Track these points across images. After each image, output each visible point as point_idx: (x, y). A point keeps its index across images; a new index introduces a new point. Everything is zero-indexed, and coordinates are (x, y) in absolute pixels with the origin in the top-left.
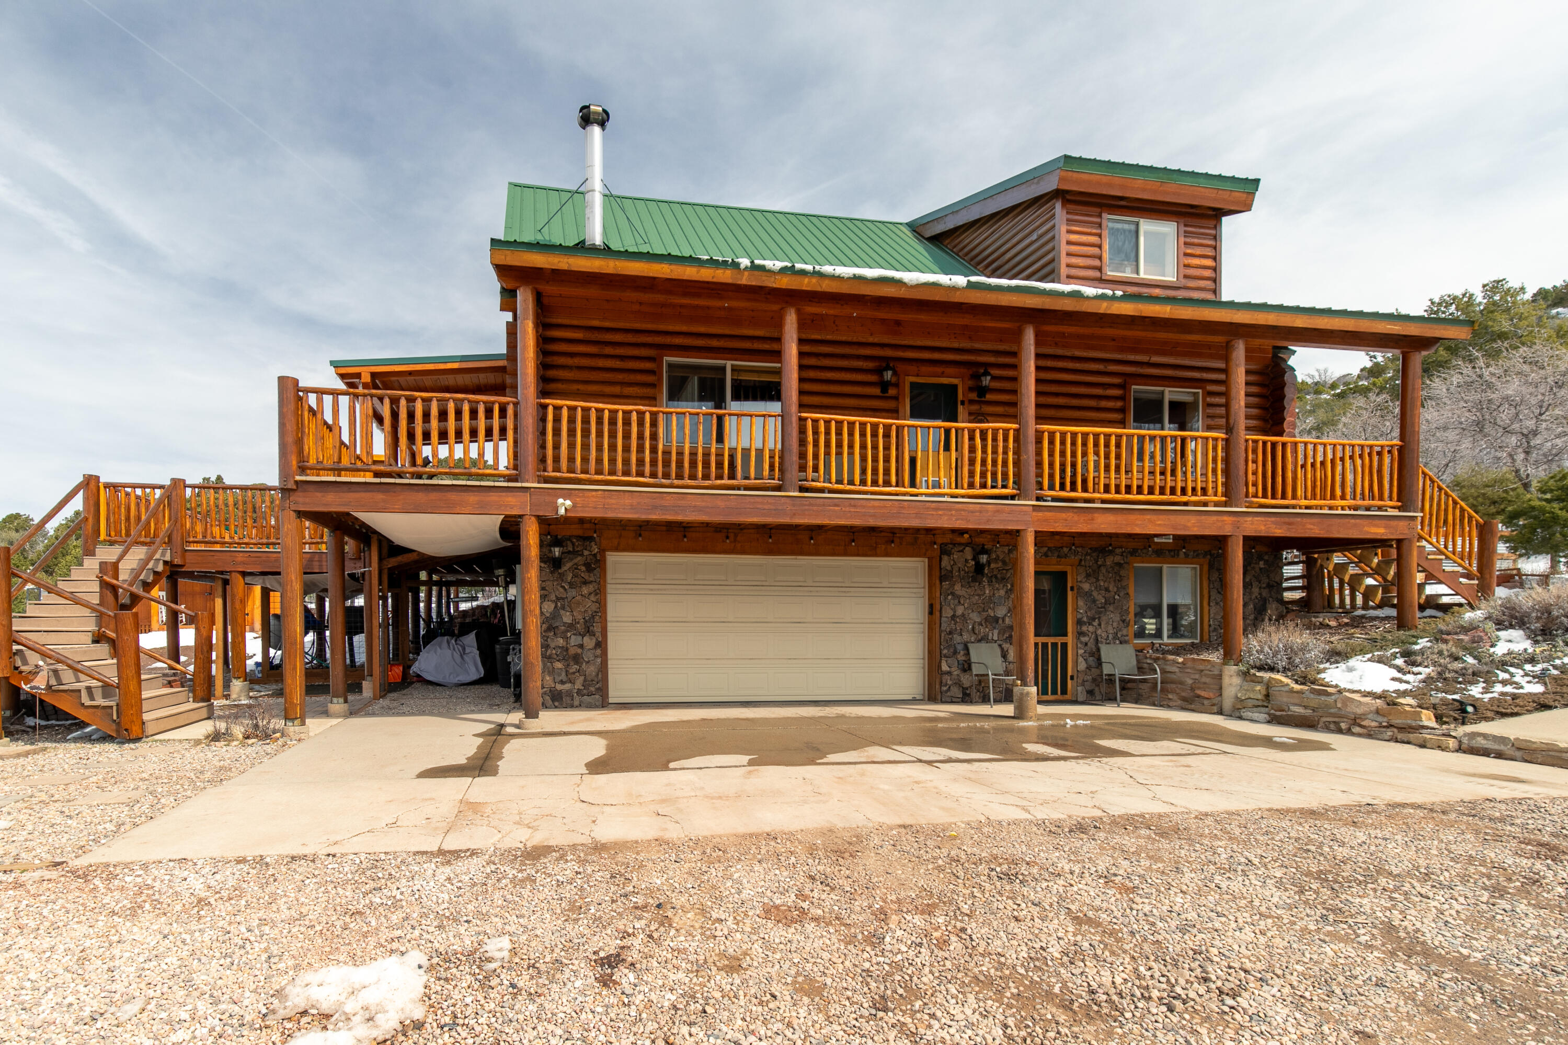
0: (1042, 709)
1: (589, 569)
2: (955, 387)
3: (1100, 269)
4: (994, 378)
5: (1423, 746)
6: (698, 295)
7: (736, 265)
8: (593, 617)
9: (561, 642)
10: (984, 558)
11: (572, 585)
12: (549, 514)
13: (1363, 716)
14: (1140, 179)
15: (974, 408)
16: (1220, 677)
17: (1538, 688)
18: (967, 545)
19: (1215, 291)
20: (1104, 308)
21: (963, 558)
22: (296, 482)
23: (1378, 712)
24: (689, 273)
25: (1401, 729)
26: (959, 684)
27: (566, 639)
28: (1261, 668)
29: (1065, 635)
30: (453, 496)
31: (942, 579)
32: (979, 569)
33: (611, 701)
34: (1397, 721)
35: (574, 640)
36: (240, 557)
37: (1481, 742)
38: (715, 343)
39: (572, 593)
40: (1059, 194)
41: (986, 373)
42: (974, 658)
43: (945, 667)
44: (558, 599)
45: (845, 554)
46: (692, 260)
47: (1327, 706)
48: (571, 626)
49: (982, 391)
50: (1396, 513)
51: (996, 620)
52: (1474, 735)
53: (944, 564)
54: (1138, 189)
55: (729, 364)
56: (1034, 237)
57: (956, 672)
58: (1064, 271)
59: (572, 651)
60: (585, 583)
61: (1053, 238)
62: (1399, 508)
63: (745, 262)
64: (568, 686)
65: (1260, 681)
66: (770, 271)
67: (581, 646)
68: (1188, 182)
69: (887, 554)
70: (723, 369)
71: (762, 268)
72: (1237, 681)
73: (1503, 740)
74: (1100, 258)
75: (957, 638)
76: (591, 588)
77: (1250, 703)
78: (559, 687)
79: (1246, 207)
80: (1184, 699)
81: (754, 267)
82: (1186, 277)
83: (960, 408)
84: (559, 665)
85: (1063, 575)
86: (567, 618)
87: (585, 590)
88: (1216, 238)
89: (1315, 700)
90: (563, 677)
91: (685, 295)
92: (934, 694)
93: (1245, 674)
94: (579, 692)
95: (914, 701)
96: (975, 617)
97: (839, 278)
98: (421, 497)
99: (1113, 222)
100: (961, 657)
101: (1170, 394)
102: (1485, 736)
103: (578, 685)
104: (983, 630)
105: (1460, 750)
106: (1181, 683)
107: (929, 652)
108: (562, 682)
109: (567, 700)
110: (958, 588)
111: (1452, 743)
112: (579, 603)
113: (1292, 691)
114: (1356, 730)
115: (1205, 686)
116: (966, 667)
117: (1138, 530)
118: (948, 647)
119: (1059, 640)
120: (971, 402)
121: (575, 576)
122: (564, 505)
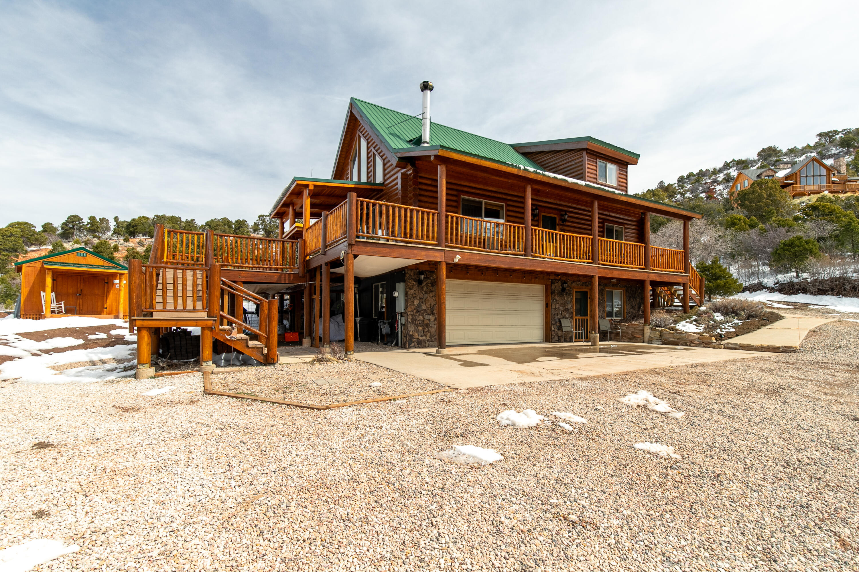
0: (600, 343)
1: (433, 286)
2: (555, 218)
3: (596, 179)
4: (569, 217)
5: (714, 348)
6: (500, 176)
7: (519, 168)
8: (434, 306)
9: (421, 318)
10: (565, 286)
11: (426, 292)
12: (451, 262)
13: (694, 340)
14: (610, 149)
15: (561, 227)
16: (643, 330)
17: (733, 330)
18: (559, 280)
19: (627, 191)
20: (619, 198)
21: (557, 286)
22: (356, 241)
23: (699, 338)
24: (504, 168)
25: (706, 343)
26: (557, 335)
27: (423, 316)
28: (657, 326)
29: (587, 316)
30: (416, 251)
31: (552, 293)
32: (563, 289)
33: (447, 344)
34: (705, 341)
35: (427, 317)
36: (243, 274)
37: (730, 345)
38: (478, 192)
39: (426, 296)
40: (586, 149)
41: (566, 214)
42: (563, 325)
43: (553, 329)
44: (420, 298)
45: (522, 282)
46: (505, 163)
47: (683, 338)
48: (425, 311)
49: (564, 221)
50: (683, 274)
51: (568, 309)
52: (728, 343)
53: (553, 287)
54: (609, 152)
55: (484, 201)
56: (573, 163)
57: (556, 330)
58: (587, 178)
59: (426, 322)
60: (431, 291)
61: (582, 165)
62: (685, 273)
63: (522, 167)
64: (424, 338)
65: (658, 330)
66: (530, 172)
67: (429, 320)
68: (622, 152)
69: (535, 283)
70: (481, 203)
71: (527, 170)
72: (649, 331)
73: (736, 344)
74: (596, 175)
75: (557, 317)
76: (434, 294)
77: (655, 338)
78: (421, 338)
79: (636, 163)
80: (629, 339)
81: (525, 170)
82: (620, 185)
83: (557, 227)
84: (420, 328)
85: (586, 293)
86: (424, 307)
87: (431, 295)
88: (627, 172)
89: (678, 336)
90: (422, 334)
91: (497, 176)
92: (548, 339)
93: (652, 329)
94: (428, 341)
95: (540, 342)
96: (562, 309)
97: (550, 177)
98: (404, 251)
99: (600, 163)
100: (558, 324)
101: (616, 227)
102: (731, 343)
103: (428, 337)
104: (564, 314)
105: (724, 348)
106: (627, 333)
107: (546, 322)
108: (422, 336)
109: (423, 344)
110: (557, 298)
111: (722, 346)
112: (428, 300)
113: (670, 333)
114: (693, 345)
115: (637, 333)
116: (560, 328)
117: (624, 277)
118: (554, 320)
119: (585, 318)
120: (561, 225)
121: (427, 288)
122: (457, 259)
